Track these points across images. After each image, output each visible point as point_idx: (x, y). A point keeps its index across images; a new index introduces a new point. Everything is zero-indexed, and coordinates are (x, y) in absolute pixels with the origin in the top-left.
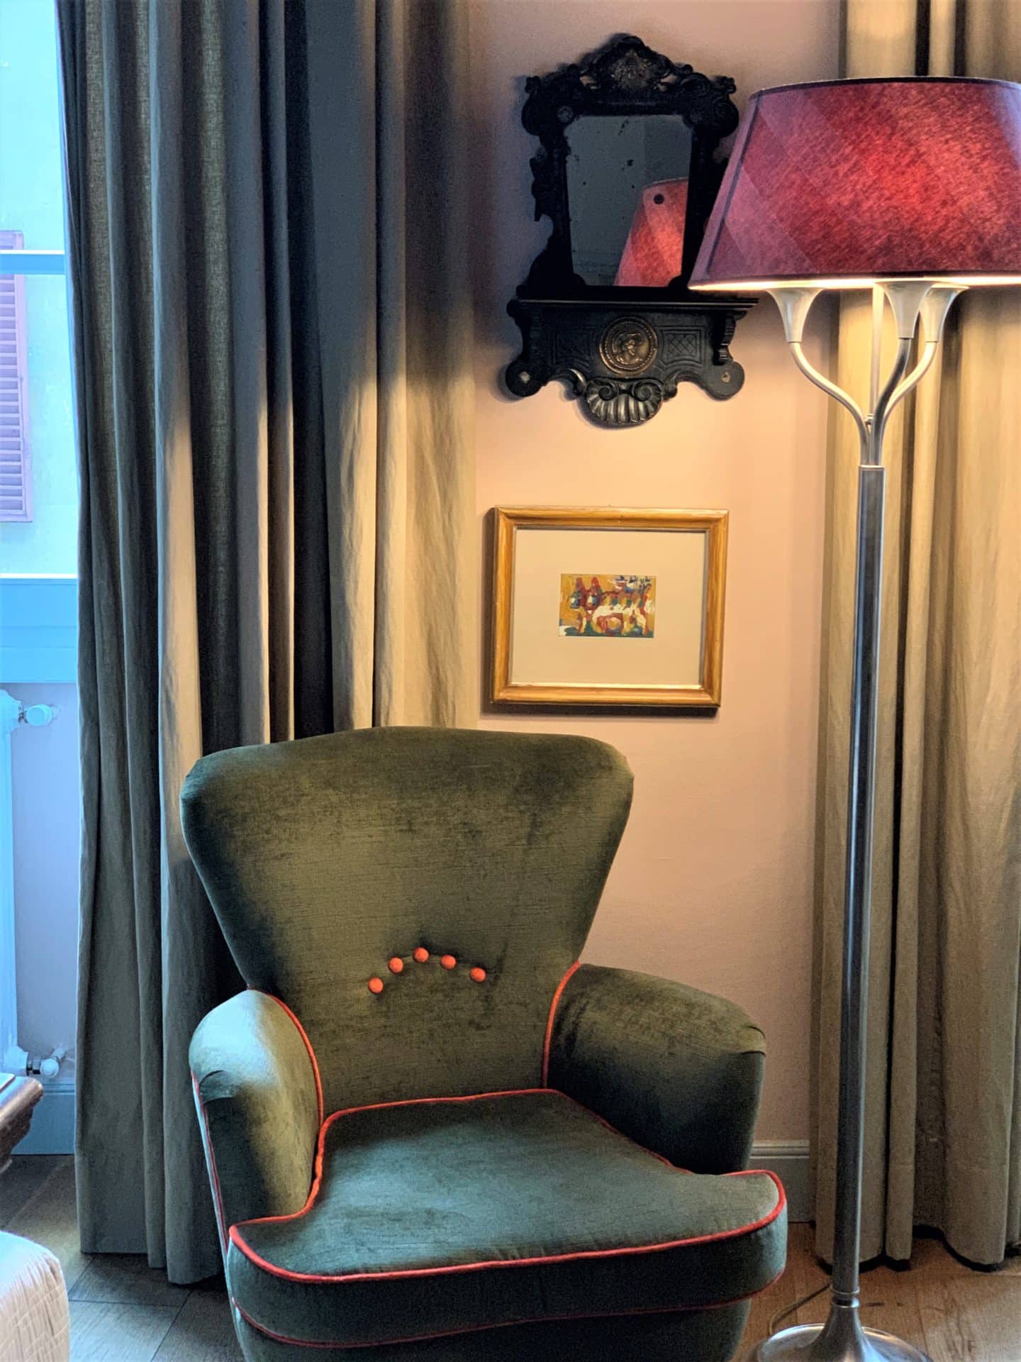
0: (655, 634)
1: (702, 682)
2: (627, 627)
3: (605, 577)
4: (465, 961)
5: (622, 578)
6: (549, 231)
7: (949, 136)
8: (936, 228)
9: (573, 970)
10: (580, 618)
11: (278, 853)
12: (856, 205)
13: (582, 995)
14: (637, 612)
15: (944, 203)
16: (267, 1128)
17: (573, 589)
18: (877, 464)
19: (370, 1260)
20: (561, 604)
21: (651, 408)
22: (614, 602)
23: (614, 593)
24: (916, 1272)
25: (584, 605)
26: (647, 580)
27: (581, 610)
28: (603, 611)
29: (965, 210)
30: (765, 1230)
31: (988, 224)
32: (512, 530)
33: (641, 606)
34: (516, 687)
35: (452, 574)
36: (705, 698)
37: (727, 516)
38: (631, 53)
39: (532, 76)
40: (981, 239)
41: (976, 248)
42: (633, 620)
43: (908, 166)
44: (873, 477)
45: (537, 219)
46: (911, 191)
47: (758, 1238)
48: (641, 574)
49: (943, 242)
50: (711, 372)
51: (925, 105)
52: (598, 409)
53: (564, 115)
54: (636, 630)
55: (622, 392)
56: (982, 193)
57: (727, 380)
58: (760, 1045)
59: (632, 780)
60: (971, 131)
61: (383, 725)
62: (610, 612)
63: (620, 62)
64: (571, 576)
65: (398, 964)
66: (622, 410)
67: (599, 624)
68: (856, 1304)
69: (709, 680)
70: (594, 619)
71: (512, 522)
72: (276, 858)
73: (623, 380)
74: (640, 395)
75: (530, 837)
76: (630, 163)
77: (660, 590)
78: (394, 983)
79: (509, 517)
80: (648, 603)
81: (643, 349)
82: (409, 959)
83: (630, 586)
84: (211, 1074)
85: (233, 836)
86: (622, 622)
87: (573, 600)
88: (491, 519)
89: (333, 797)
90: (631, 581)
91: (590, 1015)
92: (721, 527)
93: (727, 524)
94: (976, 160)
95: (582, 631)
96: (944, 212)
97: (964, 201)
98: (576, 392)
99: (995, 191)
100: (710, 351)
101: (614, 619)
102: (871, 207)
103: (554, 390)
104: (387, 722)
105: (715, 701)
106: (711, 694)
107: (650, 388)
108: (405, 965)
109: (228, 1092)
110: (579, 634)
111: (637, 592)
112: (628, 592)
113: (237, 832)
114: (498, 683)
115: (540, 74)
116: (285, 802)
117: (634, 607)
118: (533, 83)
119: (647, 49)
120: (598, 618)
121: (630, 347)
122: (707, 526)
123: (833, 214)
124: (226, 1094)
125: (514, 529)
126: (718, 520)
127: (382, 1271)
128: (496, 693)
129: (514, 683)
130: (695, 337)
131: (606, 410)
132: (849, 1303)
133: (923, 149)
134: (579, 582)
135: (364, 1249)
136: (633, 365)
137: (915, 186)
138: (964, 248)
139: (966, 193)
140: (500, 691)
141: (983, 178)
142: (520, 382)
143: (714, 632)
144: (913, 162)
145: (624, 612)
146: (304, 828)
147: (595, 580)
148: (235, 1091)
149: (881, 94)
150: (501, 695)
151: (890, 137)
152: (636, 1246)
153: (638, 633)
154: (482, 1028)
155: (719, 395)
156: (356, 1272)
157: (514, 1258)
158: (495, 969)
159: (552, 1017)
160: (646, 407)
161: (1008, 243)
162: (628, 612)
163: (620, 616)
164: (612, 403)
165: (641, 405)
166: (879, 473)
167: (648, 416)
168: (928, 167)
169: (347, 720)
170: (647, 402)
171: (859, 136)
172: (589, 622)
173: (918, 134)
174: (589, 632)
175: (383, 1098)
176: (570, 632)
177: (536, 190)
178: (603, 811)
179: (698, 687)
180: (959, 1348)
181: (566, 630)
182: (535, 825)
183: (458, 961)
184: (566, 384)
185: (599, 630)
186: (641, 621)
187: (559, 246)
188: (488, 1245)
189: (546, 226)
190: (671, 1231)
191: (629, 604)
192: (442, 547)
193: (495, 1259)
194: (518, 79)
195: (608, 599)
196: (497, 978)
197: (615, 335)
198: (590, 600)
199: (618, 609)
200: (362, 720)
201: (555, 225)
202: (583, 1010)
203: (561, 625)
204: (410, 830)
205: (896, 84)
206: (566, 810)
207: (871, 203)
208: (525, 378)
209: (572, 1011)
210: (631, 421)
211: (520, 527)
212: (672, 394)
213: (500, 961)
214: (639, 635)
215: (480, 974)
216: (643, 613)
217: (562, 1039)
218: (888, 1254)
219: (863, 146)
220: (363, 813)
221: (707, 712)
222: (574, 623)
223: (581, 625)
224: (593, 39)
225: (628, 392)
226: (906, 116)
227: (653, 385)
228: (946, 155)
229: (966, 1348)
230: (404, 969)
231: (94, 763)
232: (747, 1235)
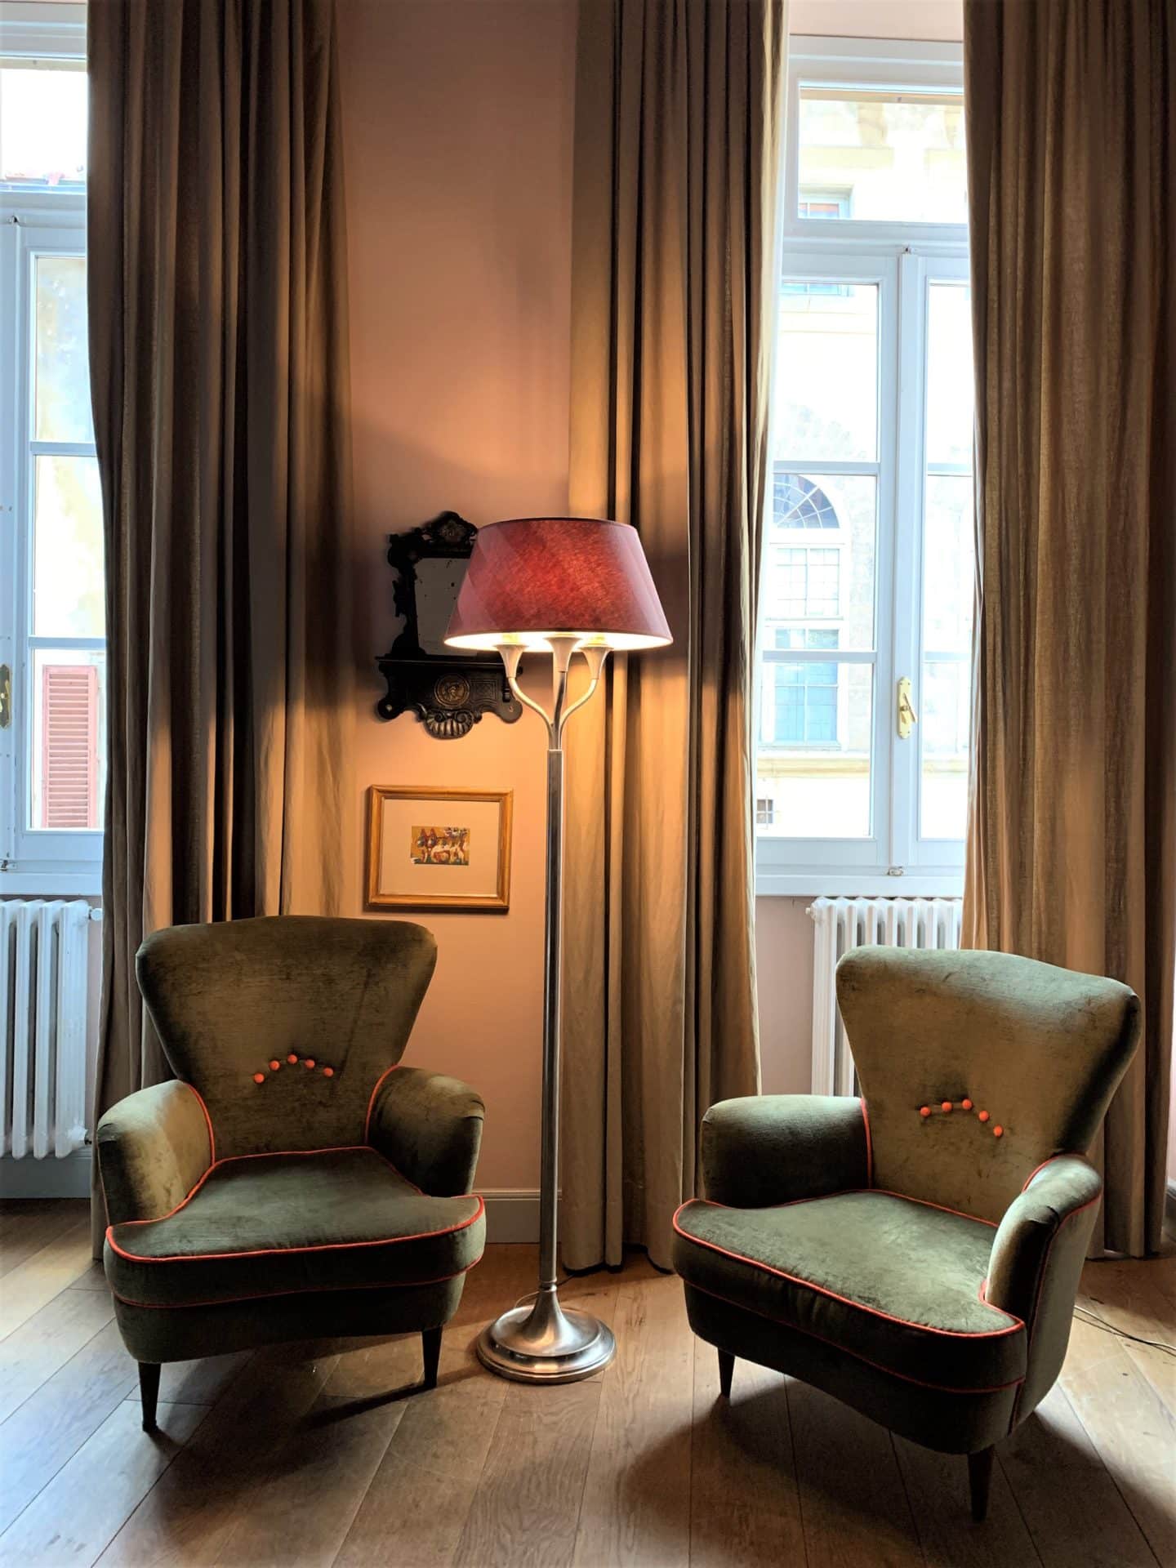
0: (470, 863)
1: (498, 893)
2: (452, 859)
3: (438, 828)
4: (322, 1063)
5: (450, 829)
6: (405, 622)
7: (577, 551)
8: (568, 602)
9: (392, 1069)
10: (423, 853)
11: (195, 992)
12: (521, 590)
13: (391, 1085)
14: (459, 849)
15: (572, 590)
16: (138, 1163)
17: (419, 836)
18: (557, 748)
19: (187, 1248)
20: (412, 844)
21: (466, 727)
22: (444, 844)
23: (444, 838)
24: (623, 1274)
25: (426, 846)
26: (465, 830)
27: (424, 848)
28: (438, 849)
29: (585, 594)
30: (460, 1232)
31: (599, 602)
32: (381, 802)
33: (461, 846)
34: (383, 895)
35: (339, 825)
36: (499, 903)
37: (512, 792)
38: (451, 522)
39: (393, 533)
40: (594, 611)
41: (591, 616)
42: (456, 854)
43: (551, 568)
44: (555, 757)
45: (397, 615)
46: (553, 582)
47: (454, 1237)
48: (461, 827)
49: (571, 612)
50: (502, 706)
51: (564, 533)
52: (434, 727)
53: (412, 557)
54: (458, 861)
55: (449, 717)
56: (597, 585)
57: (511, 711)
58: (479, 1113)
59: (436, 949)
60: (591, 549)
61: (285, 914)
62: (442, 850)
63: (445, 527)
64: (417, 827)
65: (276, 1065)
66: (449, 727)
67: (435, 856)
68: (554, 1288)
69: (502, 892)
70: (432, 854)
71: (381, 794)
72: (195, 995)
73: (449, 710)
74: (460, 720)
75: (366, 984)
76: (453, 585)
77: (472, 836)
78: (271, 1077)
79: (379, 791)
80: (465, 844)
81: (461, 692)
82: (285, 1062)
83: (454, 833)
84: (105, 1126)
85: (166, 980)
86: (449, 855)
87: (419, 842)
88: (369, 792)
89: (239, 956)
90: (455, 831)
91: (392, 1097)
92: (509, 799)
93: (512, 796)
94: (593, 565)
95: (425, 861)
96: (572, 595)
97: (584, 589)
98: (421, 717)
99: (605, 583)
100: (501, 694)
101: (445, 854)
102: (529, 592)
103: (408, 716)
104: (288, 912)
105: (506, 904)
106: (504, 901)
107: (466, 716)
108: (281, 1065)
109: (113, 1137)
110: (422, 863)
111: (459, 837)
112: (453, 837)
113: (168, 977)
114: (371, 893)
115: (399, 534)
116: (204, 959)
117: (457, 846)
118: (394, 539)
119: (461, 520)
120: (435, 853)
121: (453, 691)
122: (499, 797)
123: (509, 595)
124: (112, 1138)
125: (383, 799)
126: (506, 794)
127: (193, 1255)
128: (370, 899)
129: (381, 892)
130: (492, 685)
131: (439, 728)
132: (549, 1288)
133: (561, 559)
134: (423, 831)
135: (185, 1241)
136: (456, 701)
137: (555, 579)
138: (583, 615)
139: (586, 584)
140: (372, 897)
141: (598, 576)
142: (387, 710)
143: (504, 863)
144: (555, 565)
145: (451, 850)
146: (216, 976)
147: (432, 830)
148: (118, 1137)
149: (539, 527)
150: (373, 900)
151: (542, 552)
152: (371, 1241)
153: (459, 863)
154: (327, 1107)
155: (510, 721)
156: (176, 1255)
157: (286, 1248)
158: (340, 1069)
159: (373, 1097)
160: (463, 727)
161: (612, 613)
162: (453, 850)
163: (448, 852)
164: (443, 724)
165: (460, 725)
166: (559, 754)
167: (464, 733)
168: (563, 569)
169: (262, 911)
170: (464, 724)
171: (524, 551)
172: (429, 855)
173: (558, 550)
174: (429, 862)
175: (258, 1150)
176: (417, 862)
177: (396, 599)
178: (415, 969)
179: (495, 895)
180: (634, 1322)
181: (415, 860)
182: (369, 976)
183: (316, 1064)
184: (416, 713)
185: (435, 861)
186: (461, 855)
187: (411, 630)
188: (271, 1240)
189: (402, 620)
190: (394, 1232)
191: (453, 845)
192: (333, 810)
193: (274, 1249)
194: (387, 536)
195: (441, 842)
196: (340, 1074)
197: (443, 684)
198: (430, 842)
199: (447, 848)
200: (272, 909)
201: (408, 620)
202: (389, 1094)
203: (412, 857)
204: (288, 978)
205: (547, 522)
206: (390, 966)
207: (529, 589)
208: (389, 708)
209: (384, 1095)
210: (454, 735)
211: (386, 798)
212: (478, 719)
213: (344, 1062)
214: (460, 864)
215: (329, 1072)
216: (462, 850)
217: (376, 1114)
218: (607, 1262)
219: (526, 556)
220: (257, 967)
221: (503, 911)
222: (420, 856)
223: (424, 857)
224: (432, 513)
225: (452, 717)
226: (552, 539)
227: (467, 713)
228: (575, 562)
229: (638, 1323)
230: (280, 1068)
231: (110, 940)
232: (445, 1235)
